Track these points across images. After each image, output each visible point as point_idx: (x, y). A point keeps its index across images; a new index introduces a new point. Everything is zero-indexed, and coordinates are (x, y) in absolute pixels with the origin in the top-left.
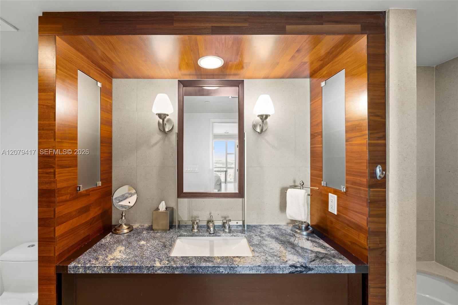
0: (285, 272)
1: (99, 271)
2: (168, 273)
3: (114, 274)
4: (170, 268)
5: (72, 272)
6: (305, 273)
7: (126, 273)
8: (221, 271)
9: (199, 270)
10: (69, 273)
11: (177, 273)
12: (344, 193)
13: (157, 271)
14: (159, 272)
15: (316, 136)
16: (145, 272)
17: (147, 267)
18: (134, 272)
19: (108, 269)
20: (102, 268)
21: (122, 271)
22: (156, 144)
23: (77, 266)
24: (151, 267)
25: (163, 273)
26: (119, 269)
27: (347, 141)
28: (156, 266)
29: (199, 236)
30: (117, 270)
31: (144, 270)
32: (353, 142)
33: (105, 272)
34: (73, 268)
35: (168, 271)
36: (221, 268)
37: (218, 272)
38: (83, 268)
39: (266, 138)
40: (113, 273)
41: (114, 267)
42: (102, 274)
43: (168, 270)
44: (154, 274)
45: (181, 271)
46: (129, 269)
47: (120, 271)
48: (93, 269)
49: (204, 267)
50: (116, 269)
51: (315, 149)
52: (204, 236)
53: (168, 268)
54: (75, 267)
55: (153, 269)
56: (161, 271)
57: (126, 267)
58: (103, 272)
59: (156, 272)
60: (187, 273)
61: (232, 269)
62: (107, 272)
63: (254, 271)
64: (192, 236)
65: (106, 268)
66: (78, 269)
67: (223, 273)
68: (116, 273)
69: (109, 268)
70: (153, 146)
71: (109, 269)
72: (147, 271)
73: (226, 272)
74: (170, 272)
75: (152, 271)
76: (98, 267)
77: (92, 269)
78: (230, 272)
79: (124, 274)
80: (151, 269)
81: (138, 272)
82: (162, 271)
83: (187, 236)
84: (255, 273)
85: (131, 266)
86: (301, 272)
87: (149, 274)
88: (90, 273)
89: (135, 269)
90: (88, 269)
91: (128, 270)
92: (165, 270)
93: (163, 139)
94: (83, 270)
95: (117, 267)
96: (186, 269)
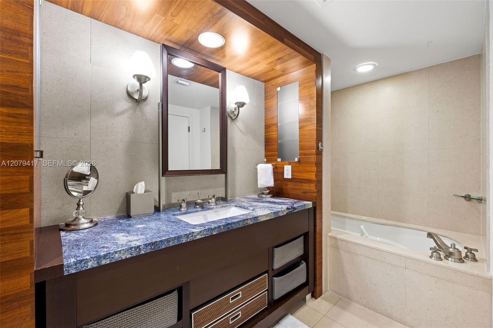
0: (284, 214)
1: (122, 257)
2: (207, 236)
3: (145, 254)
4: (208, 230)
5: (74, 271)
6: (293, 212)
7: (161, 248)
8: (248, 222)
9: (233, 225)
10: (66, 273)
11: (215, 233)
12: (298, 162)
13: (197, 237)
14: (198, 237)
15: (271, 127)
16: (184, 241)
17: (186, 235)
18: (171, 244)
19: (136, 250)
20: (128, 250)
21: (156, 247)
22: (123, 113)
23: (84, 260)
24: (190, 234)
25: (203, 236)
26: (152, 246)
27: (300, 128)
28: (195, 232)
29: (193, 213)
30: (150, 248)
31: (182, 239)
32: (305, 129)
33: (132, 255)
34: (76, 265)
35: (207, 234)
36: (249, 220)
37: (246, 224)
38: (95, 259)
39: (237, 123)
40: (143, 252)
41: (145, 245)
42: (128, 258)
43: (207, 232)
44: (194, 241)
45: (219, 231)
46: (166, 243)
47: (153, 247)
48: (113, 256)
49: (237, 222)
50: (148, 246)
51: (270, 136)
52: (198, 212)
53: (207, 230)
54: (79, 262)
55: (193, 235)
56: (200, 235)
57: (161, 241)
58: (129, 256)
59: (195, 238)
60: (223, 231)
61: (256, 219)
62: (134, 255)
63: (268, 217)
64: (186, 214)
65: (133, 249)
66: (85, 263)
67: (250, 224)
68: (148, 251)
69: (138, 248)
70: (118, 115)
71: (138, 250)
72: (186, 239)
73: (252, 223)
74: (209, 234)
75: (191, 238)
76: (120, 251)
77: (111, 257)
78: (254, 222)
79: (159, 250)
80: (190, 236)
81: (176, 243)
82: (202, 235)
83: (180, 215)
84: (269, 218)
85: (168, 239)
86: (291, 211)
87: (188, 242)
88: (107, 263)
89: (172, 240)
90: (104, 259)
91: (164, 243)
92: (205, 233)
93: (133, 108)
94: (96, 262)
95: (149, 244)
96: (222, 227)
